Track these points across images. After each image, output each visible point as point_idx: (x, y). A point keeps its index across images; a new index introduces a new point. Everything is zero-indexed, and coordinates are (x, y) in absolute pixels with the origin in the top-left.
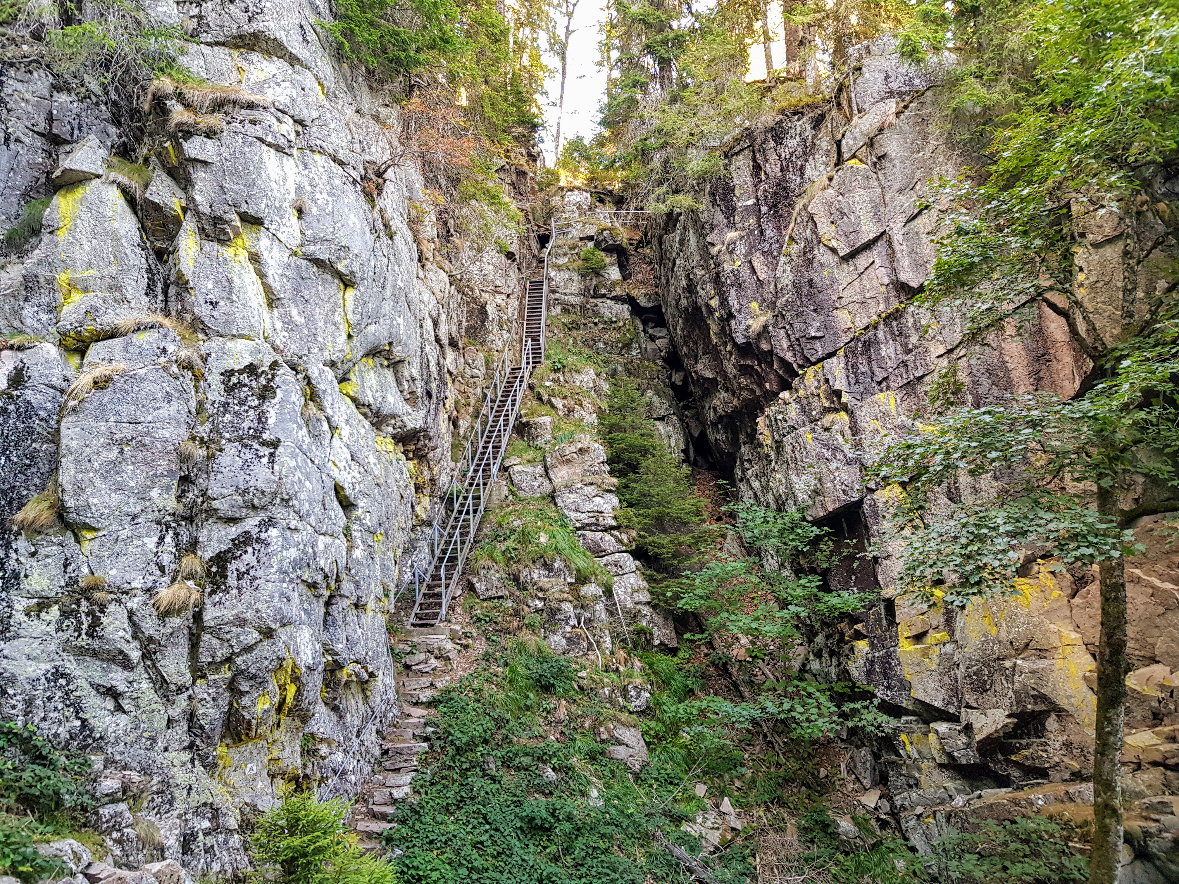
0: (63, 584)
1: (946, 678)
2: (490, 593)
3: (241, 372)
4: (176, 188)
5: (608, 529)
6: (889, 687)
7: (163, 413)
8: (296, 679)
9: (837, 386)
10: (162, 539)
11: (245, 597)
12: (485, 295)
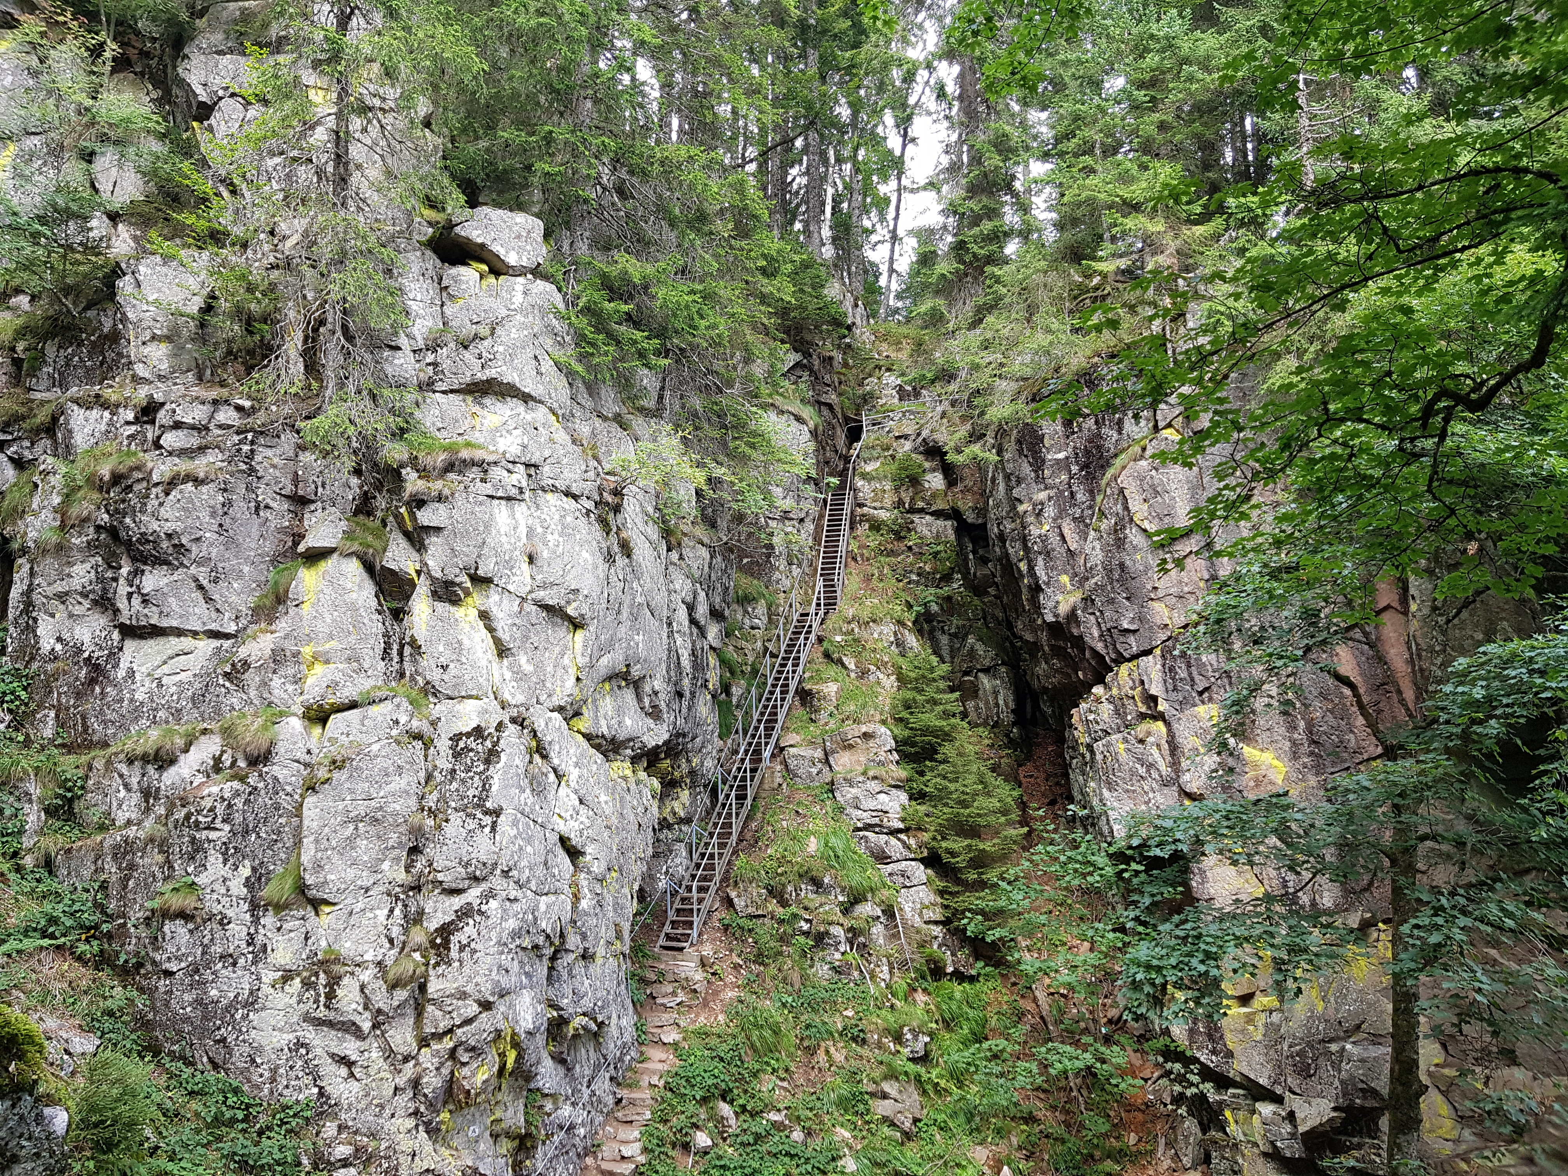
0: (304, 956)
1: (1272, 1052)
2: (750, 910)
3: (468, 735)
4: (411, 550)
5: (893, 832)
6: (1214, 1052)
7: (393, 787)
8: (516, 1045)
9: (1153, 691)
10: (392, 911)
11: (466, 970)
12: (771, 523)
